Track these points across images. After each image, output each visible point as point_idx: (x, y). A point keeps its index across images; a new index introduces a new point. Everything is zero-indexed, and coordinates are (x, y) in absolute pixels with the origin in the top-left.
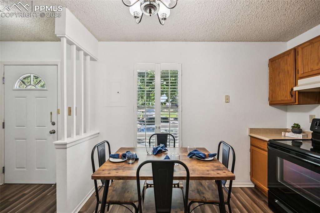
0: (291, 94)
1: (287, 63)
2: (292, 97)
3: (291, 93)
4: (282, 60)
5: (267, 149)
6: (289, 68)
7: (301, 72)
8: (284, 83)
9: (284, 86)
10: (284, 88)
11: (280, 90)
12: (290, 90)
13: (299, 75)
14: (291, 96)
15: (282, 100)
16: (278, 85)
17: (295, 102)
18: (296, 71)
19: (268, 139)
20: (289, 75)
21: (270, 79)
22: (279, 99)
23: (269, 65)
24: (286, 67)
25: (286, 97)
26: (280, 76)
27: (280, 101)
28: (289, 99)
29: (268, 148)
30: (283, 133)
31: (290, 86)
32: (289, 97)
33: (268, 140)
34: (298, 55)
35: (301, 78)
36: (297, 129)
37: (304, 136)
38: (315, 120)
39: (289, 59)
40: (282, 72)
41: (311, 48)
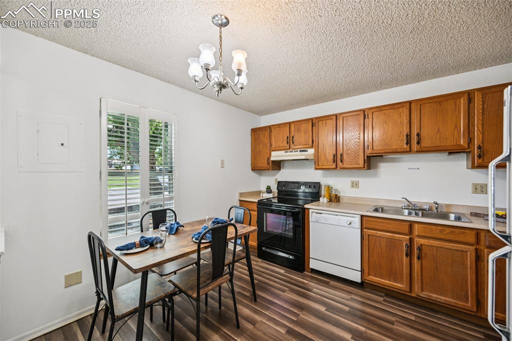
1: (264, 136)
3: (267, 162)
4: (261, 133)
5: (257, 210)
6: (266, 141)
10: (263, 156)
11: (260, 158)
12: (267, 159)
13: (273, 148)
15: (261, 167)
16: (258, 154)
18: (271, 145)
19: (257, 201)
20: (266, 146)
22: (259, 165)
23: (252, 134)
24: (264, 140)
25: (264, 164)
28: (266, 166)
29: (257, 208)
31: (268, 156)
32: (266, 164)
34: (272, 133)
35: (273, 151)
36: (269, 190)
37: (273, 195)
38: (279, 182)
39: (266, 134)
40: (262, 143)
41: (279, 130)
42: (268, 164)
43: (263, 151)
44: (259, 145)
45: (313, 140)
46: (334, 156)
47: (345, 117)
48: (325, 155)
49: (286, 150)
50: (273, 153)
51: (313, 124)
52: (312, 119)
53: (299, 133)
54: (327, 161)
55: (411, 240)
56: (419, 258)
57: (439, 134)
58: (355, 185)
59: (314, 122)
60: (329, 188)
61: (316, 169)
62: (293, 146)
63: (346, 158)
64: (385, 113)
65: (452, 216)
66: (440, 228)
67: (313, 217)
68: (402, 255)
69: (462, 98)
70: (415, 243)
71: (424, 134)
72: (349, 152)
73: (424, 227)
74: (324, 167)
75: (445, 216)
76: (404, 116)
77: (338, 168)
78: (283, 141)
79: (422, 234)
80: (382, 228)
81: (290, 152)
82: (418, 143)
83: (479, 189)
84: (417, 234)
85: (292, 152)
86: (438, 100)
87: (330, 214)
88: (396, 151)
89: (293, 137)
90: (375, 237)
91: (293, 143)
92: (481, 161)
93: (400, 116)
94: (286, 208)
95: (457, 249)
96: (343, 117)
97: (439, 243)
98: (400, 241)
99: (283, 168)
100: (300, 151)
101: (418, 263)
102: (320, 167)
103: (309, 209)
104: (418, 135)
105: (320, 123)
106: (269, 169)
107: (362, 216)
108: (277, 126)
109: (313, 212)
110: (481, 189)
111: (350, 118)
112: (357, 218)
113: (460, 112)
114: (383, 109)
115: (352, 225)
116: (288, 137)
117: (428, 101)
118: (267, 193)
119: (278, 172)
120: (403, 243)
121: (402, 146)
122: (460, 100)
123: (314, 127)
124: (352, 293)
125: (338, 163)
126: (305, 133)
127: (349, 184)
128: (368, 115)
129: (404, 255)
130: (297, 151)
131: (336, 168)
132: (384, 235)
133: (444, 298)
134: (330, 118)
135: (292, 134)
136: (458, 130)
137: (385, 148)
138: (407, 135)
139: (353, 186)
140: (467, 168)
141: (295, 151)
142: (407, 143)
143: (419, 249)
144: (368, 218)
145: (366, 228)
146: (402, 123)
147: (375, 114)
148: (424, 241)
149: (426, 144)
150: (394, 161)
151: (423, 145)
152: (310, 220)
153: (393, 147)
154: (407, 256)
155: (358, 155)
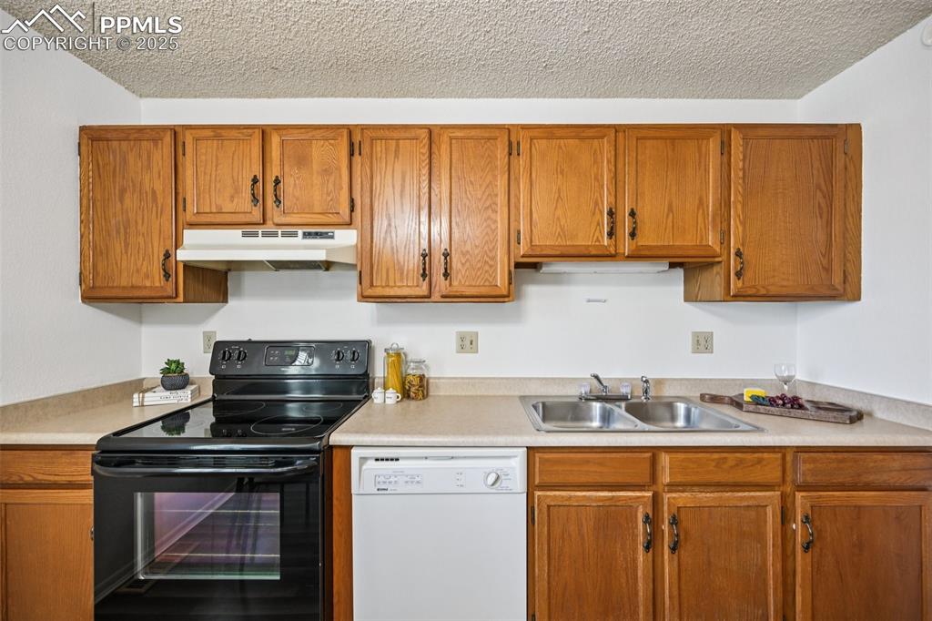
0: (164, 270)
1: (149, 167)
2: (167, 280)
3: (163, 265)
4: (132, 150)
5: (92, 478)
6: (158, 186)
7: (192, 208)
8: (139, 227)
9: (141, 240)
10: (142, 243)
11: (126, 253)
12: (162, 258)
13: (189, 217)
14: (164, 276)
15: (132, 287)
16: (118, 232)
17: (177, 296)
18: (179, 202)
19: (93, 439)
20: (157, 207)
21: (85, 201)
22: (124, 283)
23: (83, 148)
24: (147, 181)
25: (147, 276)
26: (127, 201)
27: (124, 287)
28: (157, 284)
29: (94, 472)
30: (136, 396)
31: (162, 243)
32: (157, 278)
33: (95, 443)
34: (184, 155)
35: (192, 225)
36: (175, 376)
37: (195, 393)
38: (219, 345)
39: (157, 156)
40: (134, 191)
41: (218, 148)
42: (167, 276)
43: (140, 222)
44: (121, 200)
45: (352, 201)
46: (424, 256)
47: (456, 138)
49: (249, 227)
50: (190, 236)
51: (352, 145)
52: (350, 130)
53: (299, 168)
54: (402, 274)
55: (656, 500)
56: (673, 549)
57: (671, 215)
58: (467, 344)
59: (356, 140)
60: (398, 357)
61: (364, 298)
62: (275, 215)
63: (459, 266)
64: (560, 147)
66: (716, 456)
67: (365, 476)
68: (635, 550)
69: (711, 140)
70: (666, 508)
71: (645, 213)
72: (468, 247)
73: (683, 460)
76: (603, 162)
77: (436, 296)
78: (237, 191)
79: (680, 479)
80: (583, 479)
81: (265, 235)
82: (633, 235)
83: (702, 342)
84: (668, 480)
85: (274, 235)
86: (672, 134)
88: (586, 253)
89: (277, 182)
90: (566, 508)
91: (278, 201)
92: (740, 284)
93: (595, 162)
95: (751, 503)
96: (451, 139)
97: (716, 495)
98: (629, 509)
99: (239, 293)
100: (307, 235)
101: (671, 561)
102: (379, 291)
103: (349, 448)
104: (632, 214)
105: (379, 146)
106: (173, 298)
107: (529, 449)
108: (209, 133)
109: (363, 460)
110: (703, 343)
111: (471, 143)
112: (517, 459)
113: (707, 171)
115: (504, 483)
116: (255, 181)
117: (652, 133)
118: (167, 388)
119: (218, 309)
120: (636, 511)
121: (598, 240)
122: (708, 144)
123: (357, 158)
125: (434, 280)
126: (326, 172)
127: (453, 343)
128: (518, 144)
129: (641, 548)
130: (294, 235)
131: (429, 296)
132: (589, 498)
134: (412, 133)
135: (274, 171)
136: (703, 210)
137: (559, 242)
138: (611, 213)
139: (462, 348)
140: (686, 300)
141: (284, 235)
142: (610, 234)
143: (675, 521)
144: (547, 456)
145: (542, 487)
146: (598, 178)
147: (541, 144)
148: (682, 498)
149: (648, 239)
150: (557, 279)
151: (642, 240)
152: (354, 491)
153: (580, 242)
154: (647, 548)
155: (493, 258)
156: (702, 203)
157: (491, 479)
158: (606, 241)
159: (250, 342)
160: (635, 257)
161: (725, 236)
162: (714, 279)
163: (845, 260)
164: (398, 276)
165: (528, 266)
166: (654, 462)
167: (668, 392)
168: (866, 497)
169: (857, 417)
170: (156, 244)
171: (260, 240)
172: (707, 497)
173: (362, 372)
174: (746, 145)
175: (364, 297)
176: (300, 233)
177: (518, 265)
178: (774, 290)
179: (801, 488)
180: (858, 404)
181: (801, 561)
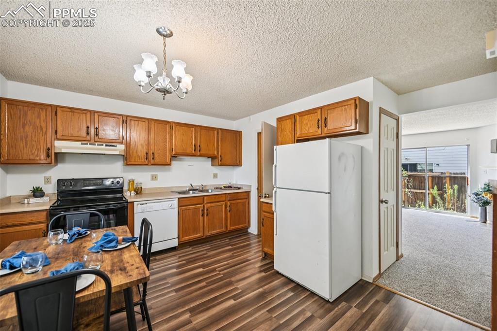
0: (48, 154)
2: (48, 158)
3: (48, 152)
4: (29, 110)
7: (60, 134)
8: (33, 138)
10: (35, 144)
11: (26, 147)
12: (46, 150)
13: (58, 136)
14: (48, 156)
15: (30, 160)
16: (22, 140)
17: (52, 163)
20: (43, 132)
21: (3, 127)
23: (3, 106)
24: (37, 122)
25: (37, 156)
26: (27, 129)
27: (25, 160)
28: (43, 159)
31: (45, 145)
32: (43, 157)
34: (56, 116)
35: (59, 139)
40: (31, 125)
41: (72, 116)
43: (34, 136)
44: (24, 128)
45: (123, 137)
46: (147, 154)
48: (137, 152)
49: (83, 141)
50: (58, 143)
51: (123, 121)
54: (140, 158)
55: (204, 206)
56: (207, 215)
57: (208, 147)
58: (154, 178)
59: (125, 119)
62: (95, 139)
63: (157, 156)
65: (210, 191)
67: (138, 209)
68: (200, 217)
70: (206, 207)
71: (202, 146)
72: (159, 152)
73: (209, 198)
74: (137, 163)
75: (207, 191)
76: (193, 133)
77: (150, 164)
79: (208, 202)
81: (90, 144)
82: (200, 151)
84: (206, 202)
85: (94, 145)
86: (208, 129)
87: (154, 202)
88: (188, 154)
89: (96, 128)
90: (186, 211)
91: (97, 135)
92: (221, 162)
93: (191, 133)
94: (106, 207)
95: (220, 205)
96: (154, 123)
97: (215, 204)
98: (199, 208)
100: (106, 145)
101: (206, 218)
102: (131, 163)
103: (133, 202)
104: (199, 146)
105: (132, 122)
106: (50, 164)
107: (178, 198)
108: (68, 110)
109: (137, 204)
110: (215, 176)
111: (159, 125)
112: (175, 201)
113: (215, 137)
114: (183, 125)
116: (87, 127)
117: (203, 128)
118: (35, 197)
121: (192, 152)
122: (215, 132)
123: (125, 124)
124: (176, 255)
125: (149, 160)
127: (150, 178)
128: (172, 126)
130: (103, 145)
131: (148, 164)
132: (191, 207)
133: (216, 231)
134: (143, 120)
135: (96, 125)
137: (183, 151)
138: (195, 146)
139: (152, 179)
140: (212, 165)
141: (98, 145)
142: (195, 150)
143: (207, 210)
144: (182, 199)
145: (181, 206)
146: (192, 137)
147: (178, 127)
148: (209, 205)
149: (203, 152)
150: (180, 160)
151: (202, 152)
152: (135, 212)
153: (188, 152)
154: (202, 216)
155: (166, 155)
156: (214, 145)
157: (170, 205)
158: (194, 152)
159: (73, 179)
160: (200, 156)
161: (218, 153)
162: (216, 161)
163: (239, 158)
164: (138, 158)
165: (174, 157)
166: (203, 199)
167: (207, 188)
168: (238, 201)
169: (239, 188)
170: (42, 145)
171: (88, 146)
172: (213, 204)
173: (121, 187)
174: (222, 133)
175: (127, 165)
176: (104, 144)
177: (172, 156)
178: (227, 164)
179: (229, 201)
180: (239, 186)
181: (229, 214)
